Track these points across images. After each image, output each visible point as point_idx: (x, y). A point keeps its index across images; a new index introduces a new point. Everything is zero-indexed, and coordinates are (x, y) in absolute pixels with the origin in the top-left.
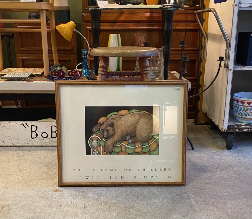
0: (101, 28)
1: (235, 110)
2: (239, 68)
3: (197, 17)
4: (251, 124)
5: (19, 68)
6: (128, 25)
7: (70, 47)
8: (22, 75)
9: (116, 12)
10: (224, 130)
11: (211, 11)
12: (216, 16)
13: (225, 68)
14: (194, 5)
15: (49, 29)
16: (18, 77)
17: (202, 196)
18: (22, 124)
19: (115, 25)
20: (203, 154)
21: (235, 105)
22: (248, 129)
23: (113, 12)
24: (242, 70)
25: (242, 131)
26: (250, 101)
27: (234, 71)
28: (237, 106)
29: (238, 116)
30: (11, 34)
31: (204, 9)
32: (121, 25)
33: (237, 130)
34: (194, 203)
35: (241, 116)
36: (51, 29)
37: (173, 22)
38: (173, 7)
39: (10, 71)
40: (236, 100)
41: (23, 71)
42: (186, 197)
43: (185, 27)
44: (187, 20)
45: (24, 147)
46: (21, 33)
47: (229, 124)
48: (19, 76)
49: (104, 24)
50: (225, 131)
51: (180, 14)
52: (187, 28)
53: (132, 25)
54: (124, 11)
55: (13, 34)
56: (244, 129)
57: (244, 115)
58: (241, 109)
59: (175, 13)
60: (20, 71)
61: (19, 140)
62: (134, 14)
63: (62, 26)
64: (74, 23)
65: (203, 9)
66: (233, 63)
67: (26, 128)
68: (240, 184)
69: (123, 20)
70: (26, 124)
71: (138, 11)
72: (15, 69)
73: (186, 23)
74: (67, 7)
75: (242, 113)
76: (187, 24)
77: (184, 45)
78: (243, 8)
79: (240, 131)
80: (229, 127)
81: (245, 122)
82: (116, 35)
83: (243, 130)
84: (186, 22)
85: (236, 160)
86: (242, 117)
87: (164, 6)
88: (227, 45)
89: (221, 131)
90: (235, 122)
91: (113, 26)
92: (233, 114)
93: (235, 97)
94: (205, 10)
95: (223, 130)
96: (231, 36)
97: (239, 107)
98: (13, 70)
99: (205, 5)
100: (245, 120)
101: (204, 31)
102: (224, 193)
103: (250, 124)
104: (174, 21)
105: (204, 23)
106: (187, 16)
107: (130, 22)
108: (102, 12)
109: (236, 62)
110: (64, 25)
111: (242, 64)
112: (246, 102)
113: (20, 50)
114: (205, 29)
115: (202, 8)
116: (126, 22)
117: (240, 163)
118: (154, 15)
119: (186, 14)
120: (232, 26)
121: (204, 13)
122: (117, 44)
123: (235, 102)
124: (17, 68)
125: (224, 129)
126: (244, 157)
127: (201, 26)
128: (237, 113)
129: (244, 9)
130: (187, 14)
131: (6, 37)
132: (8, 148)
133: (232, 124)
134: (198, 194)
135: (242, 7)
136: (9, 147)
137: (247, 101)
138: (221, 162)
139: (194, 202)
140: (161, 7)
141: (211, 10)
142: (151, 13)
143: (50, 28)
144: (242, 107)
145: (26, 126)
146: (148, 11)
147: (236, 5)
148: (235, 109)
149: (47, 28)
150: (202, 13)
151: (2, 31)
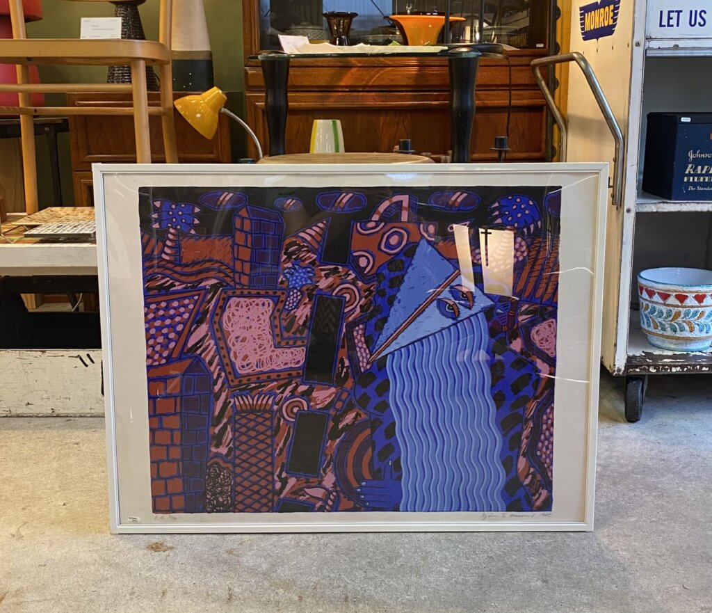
0: (289, 104)
1: (646, 315)
2: (651, 205)
3: (539, 75)
4: (688, 354)
5: (78, 208)
6: (362, 96)
7: (212, 153)
8: (80, 227)
9: (331, 64)
10: (616, 369)
11: (572, 59)
12: (586, 71)
13: (616, 206)
14: (531, 44)
15: (155, 109)
16: (70, 232)
17: (560, 563)
18: (79, 356)
19: (328, 97)
21: (645, 303)
22: (682, 367)
23: (325, 64)
24: (660, 210)
25: (666, 373)
26: (684, 292)
27: (638, 215)
28: (650, 305)
29: (654, 331)
30: (61, 122)
31: (556, 53)
32: (345, 96)
33: (653, 370)
34: (538, 583)
35: (661, 332)
36: (161, 109)
37: (475, 88)
38: (476, 51)
39: (55, 216)
40: (647, 290)
41: (89, 215)
42: (516, 565)
43: (508, 102)
44: (512, 83)
45: (81, 417)
46: (86, 118)
47: (631, 354)
48: (72, 231)
49: (301, 94)
50: (621, 373)
51: (495, 68)
52: (512, 104)
53: (373, 96)
54: (350, 62)
55: (66, 121)
56: (671, 367)
57: (669, 329)
58: (661, 313)
59: (480, 66)
60: (81, 216)
61: (69, 399)
62: (377, 69)
63: (192, 99)
64: (220, 92)
65: (553, 55)
66: (634, 191)
67: (87, 366)
68: (664, 525)
69: (348, 84)
70: (88, 355)
71: (387, 61)
72: (69, 210)
73: (510, 90)
74: (208, 51)
75: (664, 322)
76: (512, 92)
77: (503, 147)
78: (657, 52)
79: (661, 373)
80: (630, 360)
81: (673, 346)
82: (330, 122)
83: (669, 370)
84: (510, 87)
85: (652, 453)
86: (665, 333)
87: (450, 49)
88: (617, 147)
89: (610, 371)
90: (647, 348)
91: (322, 98)
92: (640, 325)
93: (642, 282)
94: (558, 57)
95: (614, 371)
96: (628, 123)
97: (654, 308)
98: (62, 214)
99: (559, 43)
100: (671, 343)
101: (559, 110)
102: (620, 552)
103: (685, 353)
104: (478, 86)
105: (557, 91)
106: (512, 73)
107: (368, 89)
108: (291, 64)
109: (643, 189)
110: (197, 97)
111: (658, 195)
112: (674, 294)
113: (85, 161)
114: (560, 105)
115: (551, 53)
116: (358, 89)
117: (664, 460)
118: (429, 71)
119: (508, 68)
120: (630, 97)
121: (558, 65)
122: (334, 144)
123: (645, 295)
124: (72, 208)
125: (617, 366)
126: (674, 444)
127: (550, 97)
128: (652, 325)
129: (659, 53)
130: (512, 68)
131: (46, 129)
132: (38, 421)
133: (639, 353)
134: (548, 555)
135: (653, 49)
136: (42, 417)
137: (675, 291)
138: (611, 458)
139: (537, 580)
140: (442, 51)
141: (572, 56)
142: (422, 66)
143: (160, 106)
144: (664, 309)
145: (88, 361)
146: (413, 61)
147: (638, 44)
148: (646, 312)
149: (149, 105)
150: (551, 65)
151: (36, 114)
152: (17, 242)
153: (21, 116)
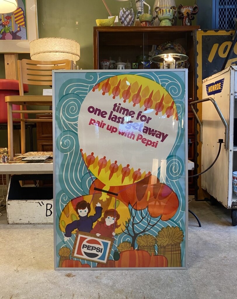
5: (39, 152)
8: (41, 158)
10: (228, 207)
11: (209, 100)
13: (225, 149)
16: (37, 159)
18: (38, 202)
20: (211, 231)
27: (234, 152)
39: (31, 155)
40: (236, 178)
41: (43, 154)
46: (42, 123)
47: (233, 201)
50: (230, 208)
55: (35, 124)
60: (40, 154)
61: (35, 218)
66: (233, 144)
67: (41, 206)
70: (42, 202)
72: (36, 153)
80: (233, 203)
89: (226, 207)
93: (235, 175)
98: (33, 154)
113: (41, 137)
114: (199, 117)
124: (37, 152)
125: (229, 205)
127: (196, 114)
131: (29, 126)
132: (24, 226)
133: (235, 201)
145: (42, 204)
150: (196, 104)
151: (26, 121)
152: (19, 163)
153: (21, 122)
